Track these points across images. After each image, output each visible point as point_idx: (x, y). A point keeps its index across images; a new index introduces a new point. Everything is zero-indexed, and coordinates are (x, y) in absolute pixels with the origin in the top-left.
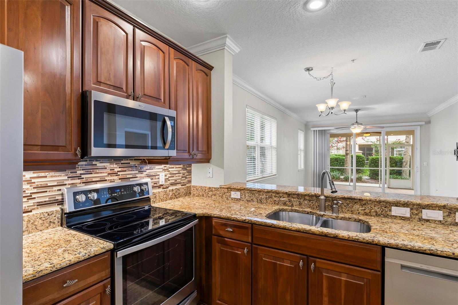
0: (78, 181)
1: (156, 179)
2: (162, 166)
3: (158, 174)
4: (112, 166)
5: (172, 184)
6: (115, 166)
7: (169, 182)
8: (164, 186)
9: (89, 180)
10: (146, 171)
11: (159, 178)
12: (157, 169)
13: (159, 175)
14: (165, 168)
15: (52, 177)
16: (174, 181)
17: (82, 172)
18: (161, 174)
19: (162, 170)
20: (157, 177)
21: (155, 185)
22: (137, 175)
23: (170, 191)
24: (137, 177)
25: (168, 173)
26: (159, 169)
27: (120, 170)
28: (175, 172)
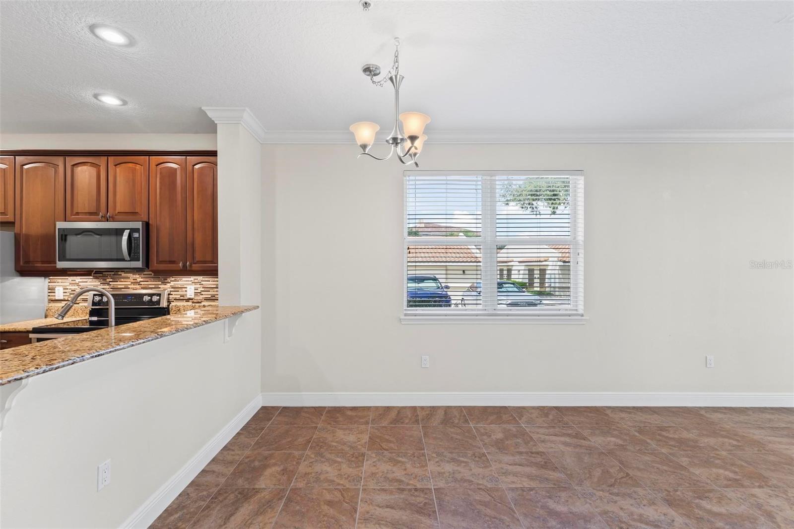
0: (108, 287)
1: (182, 291)
2: (192, 278)
3: (185, 286)
4: (134, 276)
5: (207, 299)
6: (138, 276)
7: (201, 297)
8: (195, 301)
9: (115, 287)
10: (170, 283)
11: (186, 291)
12: (185, 281)
13: (186, 288)
14: (196, 281)
15: (90, 282)
16: (210, 297)
17: (111, 280)
18: (188, 287)
19: (191, 283)
20: (184, 290)
21: (182, 298)
22: (160, 286)
23: (199, 307)
24: (160, 288)
25: (200, 286)
26: (186, 281)
27: (142, 280)
28: (213, 286)
